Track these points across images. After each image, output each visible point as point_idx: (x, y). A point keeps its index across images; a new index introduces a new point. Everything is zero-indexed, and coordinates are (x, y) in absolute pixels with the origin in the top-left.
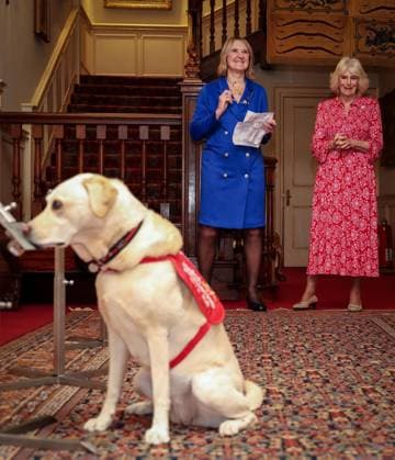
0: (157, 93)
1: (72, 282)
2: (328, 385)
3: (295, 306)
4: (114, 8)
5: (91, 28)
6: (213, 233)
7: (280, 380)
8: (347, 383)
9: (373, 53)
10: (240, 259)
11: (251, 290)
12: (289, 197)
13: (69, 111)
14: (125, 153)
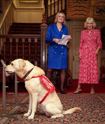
0: (35, 28)
1: (8, 87)
2: (82, 119)
3: (74, 92)
4: (22, 3)
5: (15, 9)
6: (51, 70)
7: (68, 117)
8: (88, 118)
9: (98, 15)
10: (58, 78)
11: (62, 87)
12: (74, 58)
13: (9, 34)
14: (24, 46)
